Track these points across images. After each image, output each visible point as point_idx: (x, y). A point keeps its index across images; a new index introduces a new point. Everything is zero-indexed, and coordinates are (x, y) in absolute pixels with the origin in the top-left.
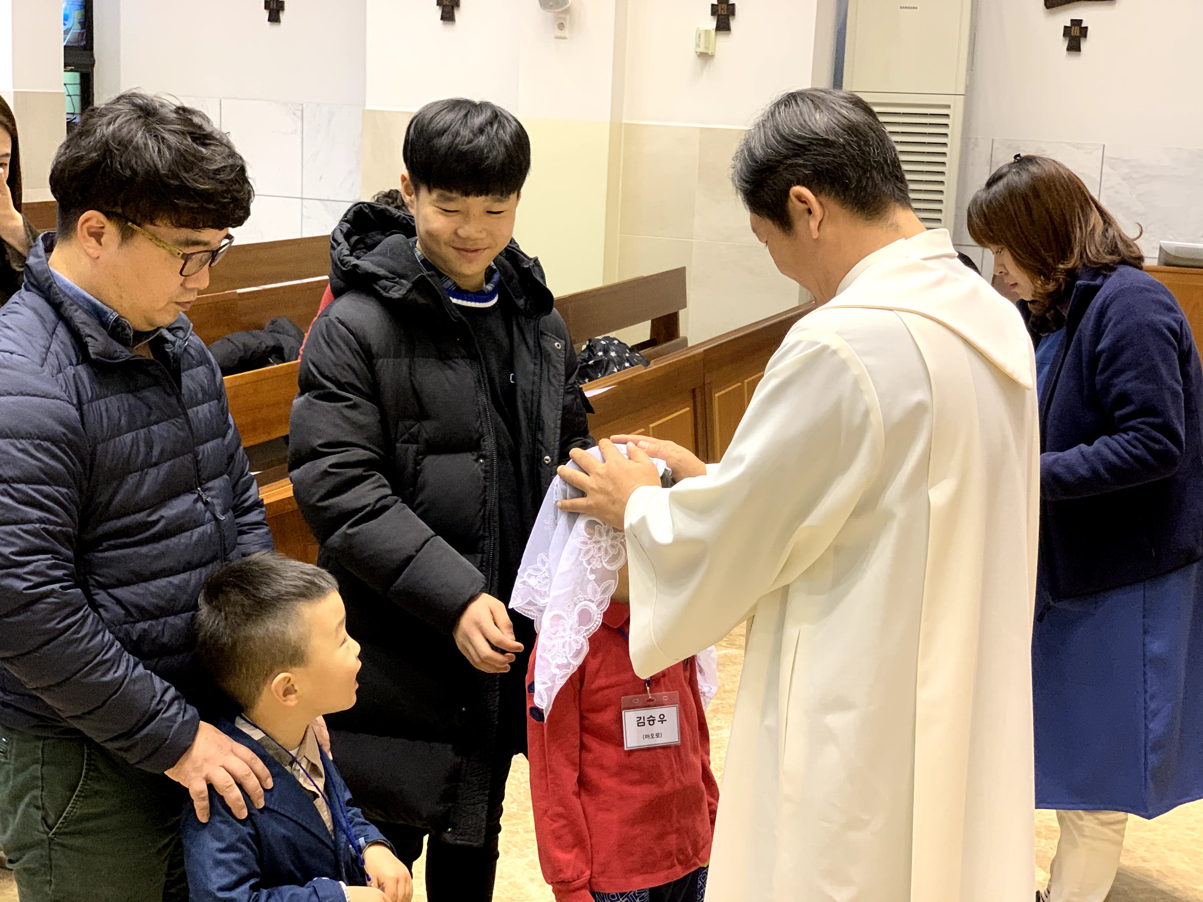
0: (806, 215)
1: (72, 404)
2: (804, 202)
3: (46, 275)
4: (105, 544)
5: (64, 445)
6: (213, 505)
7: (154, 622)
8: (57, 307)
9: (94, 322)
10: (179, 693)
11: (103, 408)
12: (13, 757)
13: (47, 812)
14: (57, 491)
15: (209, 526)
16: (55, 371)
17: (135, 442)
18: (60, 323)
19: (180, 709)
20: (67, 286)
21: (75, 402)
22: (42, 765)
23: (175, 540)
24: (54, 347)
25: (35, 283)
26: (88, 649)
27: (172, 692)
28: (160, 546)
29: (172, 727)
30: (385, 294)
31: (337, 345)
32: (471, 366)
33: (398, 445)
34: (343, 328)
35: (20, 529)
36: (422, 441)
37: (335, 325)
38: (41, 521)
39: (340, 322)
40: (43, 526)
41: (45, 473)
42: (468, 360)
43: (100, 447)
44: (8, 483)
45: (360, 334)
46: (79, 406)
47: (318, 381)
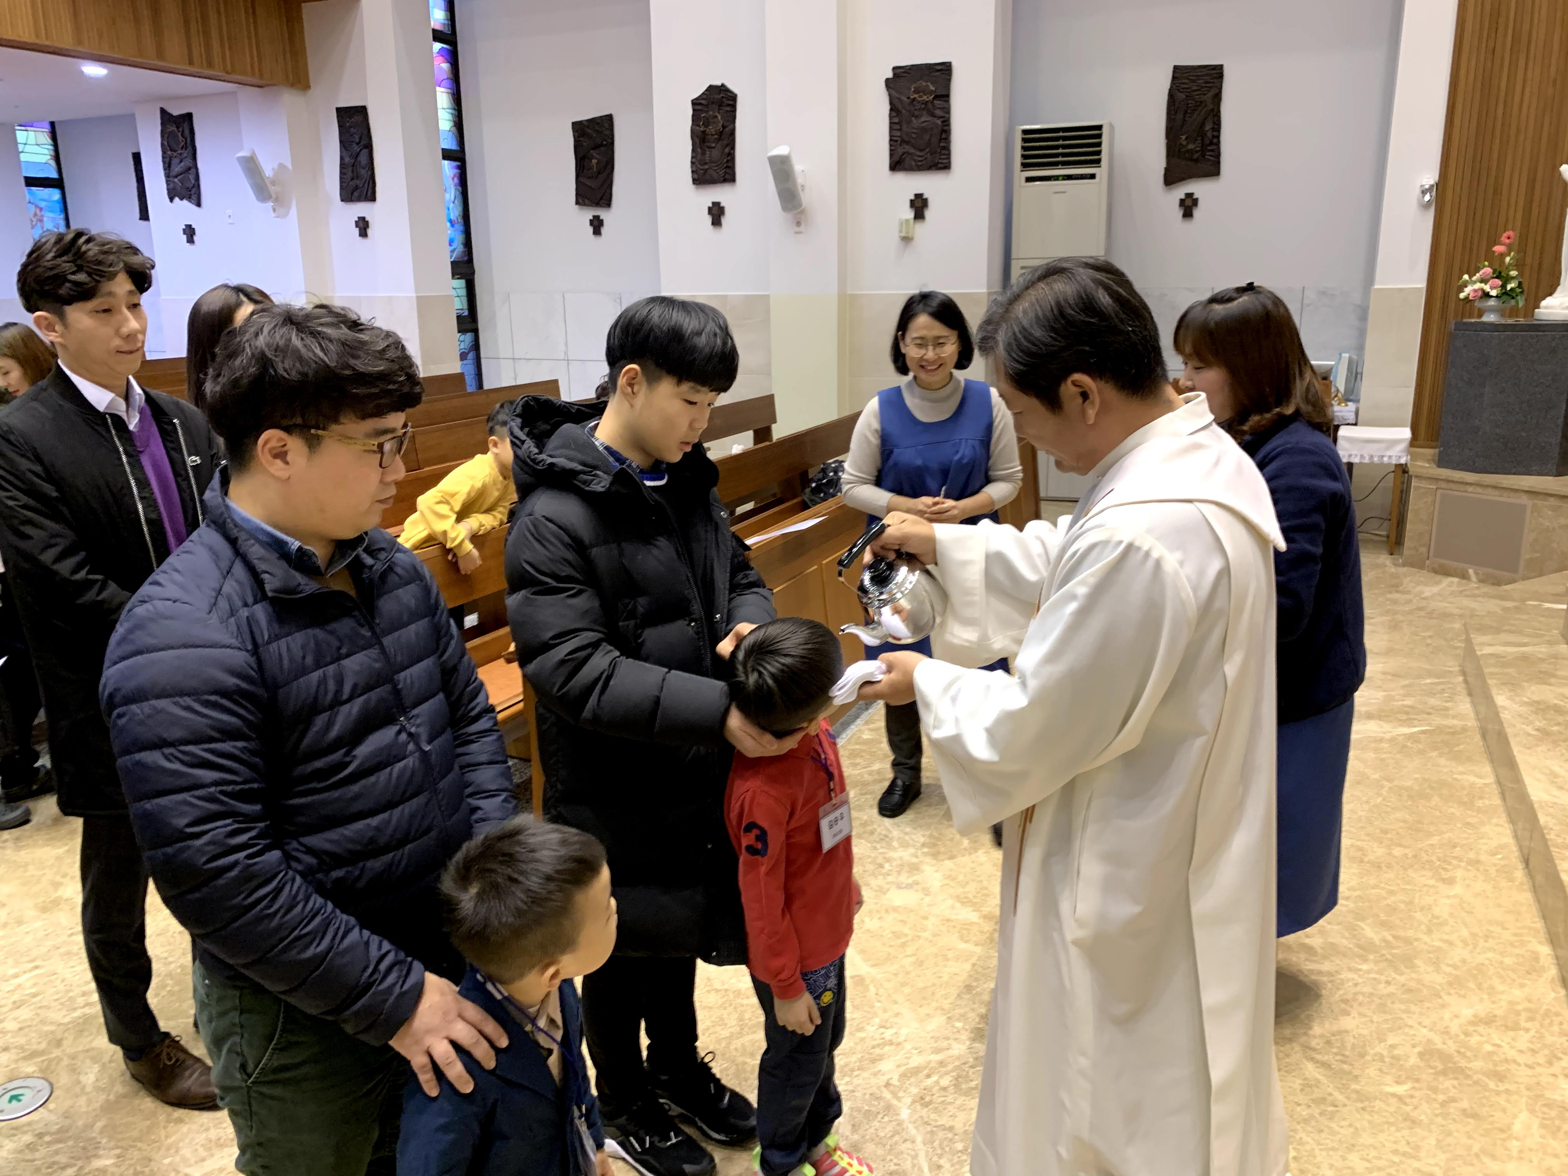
0: (1079, 398)
1: (246, 651)
2: (1080, 387)
3: (220, 510)
6: (417, 735)
8: (233, 542)
9: (273, 556)
11: (284, 649)
12: (214, 1000)
13: (246, 1058)
15: (412, 758)
16: (226, 616)
17: (323, 681)
18: (237, 560)
19: (399, 977)
20: (244, 519)
21: (250, 647)
22: (241, 1013)
23: (372, 779)
24: (228, 588)
25: (212, 518)
28: (356, 787)
30: (587, 488)
31: (550, 542)
32: (670, 541)
33: (620, 624)
34: (552, 525)
35: (194, 796)
36: (639, 616)
37: (543, 524)
38: (216, 784)
39: (548, 519)
40: (219, 788)
41: (215, 729)
42: (666, 536)
43: (281, 691)
44: (174, 746)
45: (571, 528)
46: (255, 650)
47: (537, 578)
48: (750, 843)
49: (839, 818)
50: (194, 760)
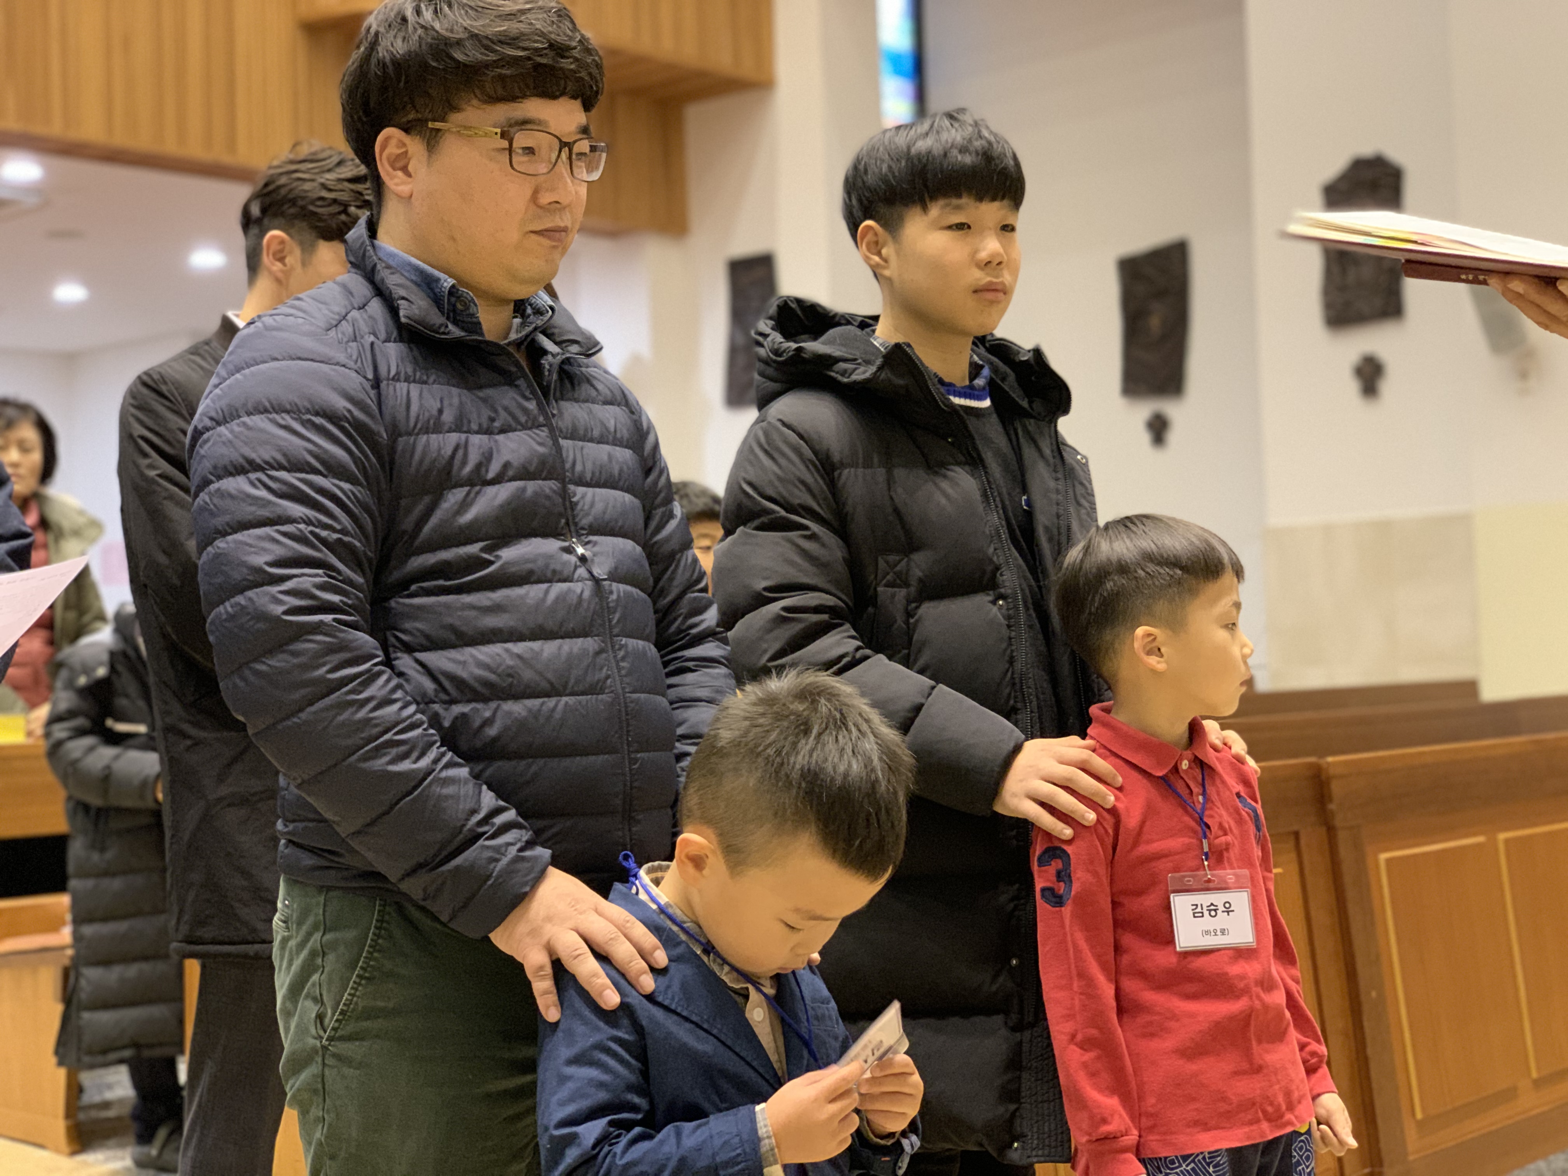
1: (366, 378)
4: (415, 587)
5: (348, 427)
6: (593, 562)
7: (480, 706)
11: (414, 394)
12: (295, 926)
13: (325, 1006)
14: (338, 487)
15: (581, 585)
16: (345, 340)
18: (376, 296)
19: (518, 840)
21: (370, 375)
22: (323, 931)
23: (519, 591)
28: (495, 596)
29: (498, 860)
30: (845, 380)
31: (783, 454)
32: (972, 475)
33: (880, 589)
34: (790, 432)
35: (279, 532)
36: (914, 582)
37: (777, 429)
38: (308, 522)
39: (784, 424)
40: (311, 528)
41: (316, 457)
42: (967, 468)
43: (402, 441)
44: (263, 470)
45: (815, 437)
46: (376, 383)
47: (759, 503)
48: (1048, 884)
49: (1221, 908)
50: (284, 488)
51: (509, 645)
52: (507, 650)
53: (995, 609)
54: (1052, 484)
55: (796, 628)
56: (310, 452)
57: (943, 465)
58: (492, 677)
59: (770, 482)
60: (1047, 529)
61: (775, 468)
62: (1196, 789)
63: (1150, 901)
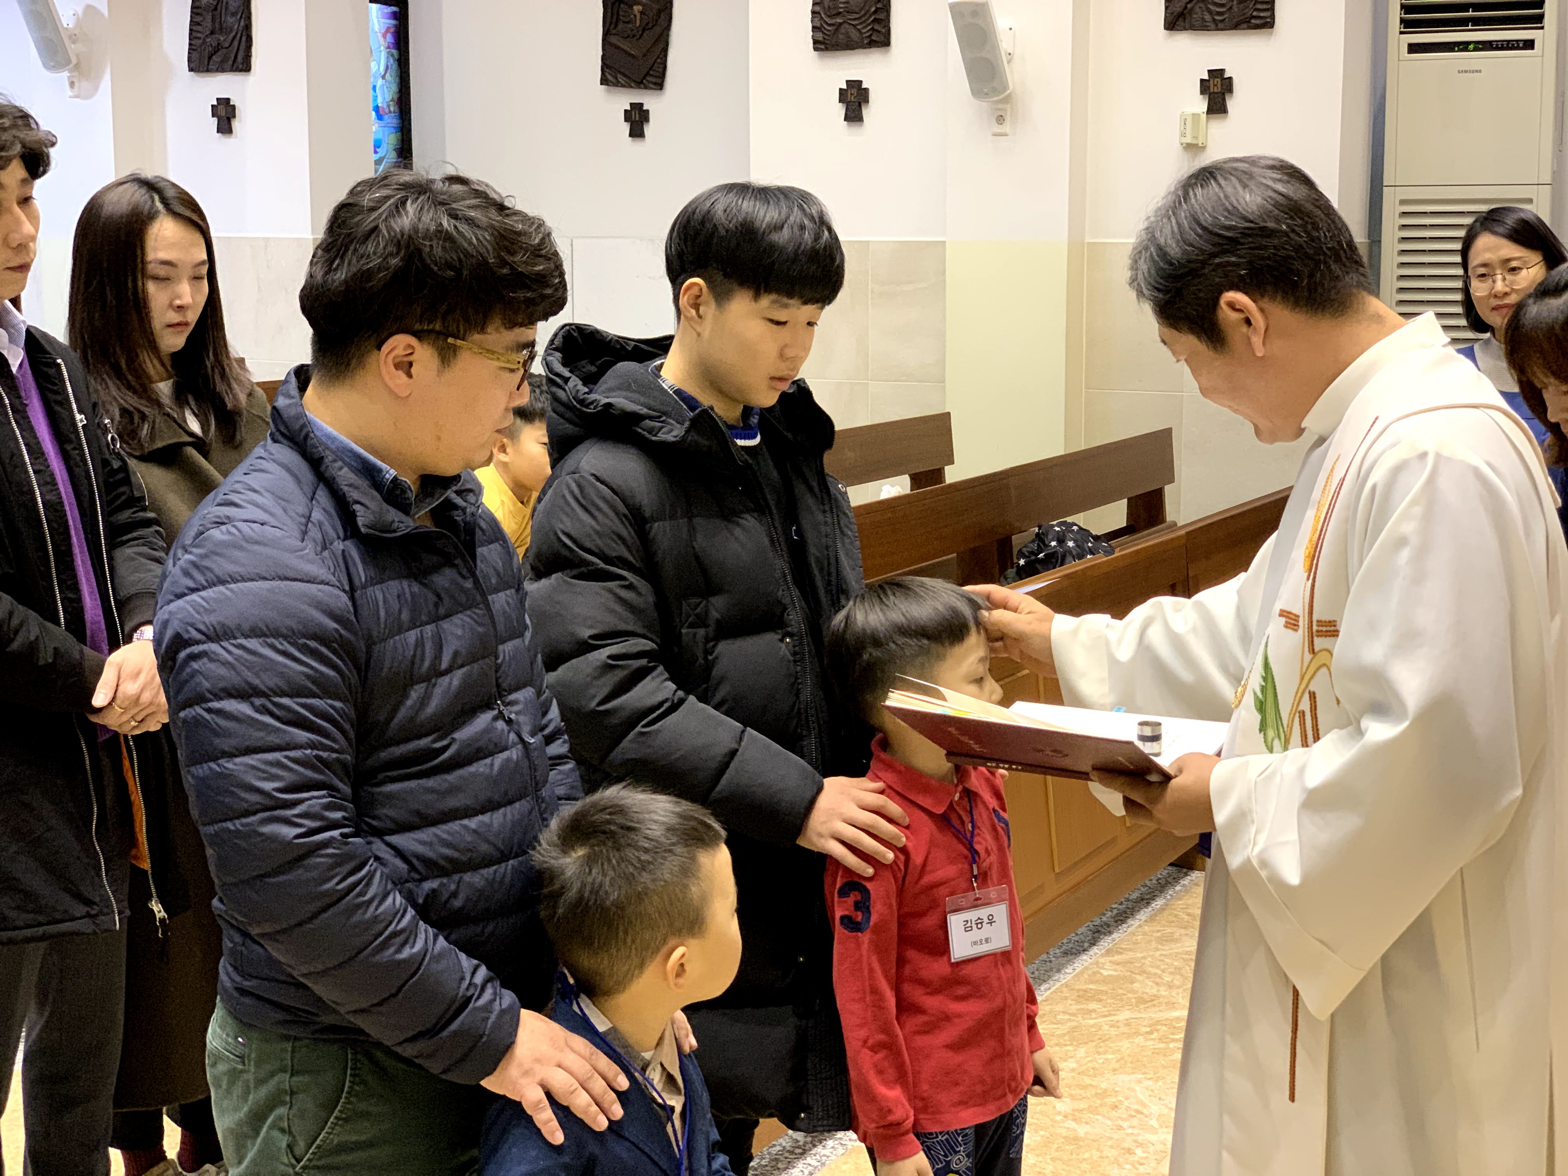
0: (1244, 329)
1: (344, 591)
2: (1240, 311)
3: (301, 422)
4: (381, 776)
5: (335, 645)
6: (518, 724)
7: (445, 880)
8: (315, 463)
9: (363, 483)
10: (492, 974)
11: (380, 597)
12: (252, 1063)
13: (294, 1137)
14: (331, 706)
15: (514, 751)
16: (319, 549)
17: (420, 642)
18: (321, 485)
19: (495, 994)
20: (329, 436)
21: (347, 588)
22: (292, 1075)
23: (472, 769)
24: (317, 515)
25: (285, 432)
26: (376, 917)
27: (483, 972)
28: (452, 777)
29: (488, 1018)
30: (654, 438)
31: (599, 509)
32: (760, 521)
33: (684, 631)
34: (603, 487)
35: (286, 757)
36: (712, 623)
37: (592, 484)
38: (312, 746)
39: (598, 479)
40: (315, 752)
41: (314, 682)
42: (756, 515)
43: (376, 648)
44: (266, 696)
45: (627, 493)
46: (352, 593)
47: (579, 556)
48: (846, 913)
49: (986, 920)
50: (290, 716)
51: (465, 822)
52: (465, 827)
53: (783, 646)
54: (820, 517)
55: (619, 675)
56: (308, 676)
57: (737, 513)
58: (456, 855)
59: (590, 536)
60: (818, 560)
61: (593, 523)
62: (966, 819)
63: (930, 921)
